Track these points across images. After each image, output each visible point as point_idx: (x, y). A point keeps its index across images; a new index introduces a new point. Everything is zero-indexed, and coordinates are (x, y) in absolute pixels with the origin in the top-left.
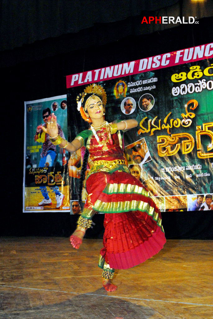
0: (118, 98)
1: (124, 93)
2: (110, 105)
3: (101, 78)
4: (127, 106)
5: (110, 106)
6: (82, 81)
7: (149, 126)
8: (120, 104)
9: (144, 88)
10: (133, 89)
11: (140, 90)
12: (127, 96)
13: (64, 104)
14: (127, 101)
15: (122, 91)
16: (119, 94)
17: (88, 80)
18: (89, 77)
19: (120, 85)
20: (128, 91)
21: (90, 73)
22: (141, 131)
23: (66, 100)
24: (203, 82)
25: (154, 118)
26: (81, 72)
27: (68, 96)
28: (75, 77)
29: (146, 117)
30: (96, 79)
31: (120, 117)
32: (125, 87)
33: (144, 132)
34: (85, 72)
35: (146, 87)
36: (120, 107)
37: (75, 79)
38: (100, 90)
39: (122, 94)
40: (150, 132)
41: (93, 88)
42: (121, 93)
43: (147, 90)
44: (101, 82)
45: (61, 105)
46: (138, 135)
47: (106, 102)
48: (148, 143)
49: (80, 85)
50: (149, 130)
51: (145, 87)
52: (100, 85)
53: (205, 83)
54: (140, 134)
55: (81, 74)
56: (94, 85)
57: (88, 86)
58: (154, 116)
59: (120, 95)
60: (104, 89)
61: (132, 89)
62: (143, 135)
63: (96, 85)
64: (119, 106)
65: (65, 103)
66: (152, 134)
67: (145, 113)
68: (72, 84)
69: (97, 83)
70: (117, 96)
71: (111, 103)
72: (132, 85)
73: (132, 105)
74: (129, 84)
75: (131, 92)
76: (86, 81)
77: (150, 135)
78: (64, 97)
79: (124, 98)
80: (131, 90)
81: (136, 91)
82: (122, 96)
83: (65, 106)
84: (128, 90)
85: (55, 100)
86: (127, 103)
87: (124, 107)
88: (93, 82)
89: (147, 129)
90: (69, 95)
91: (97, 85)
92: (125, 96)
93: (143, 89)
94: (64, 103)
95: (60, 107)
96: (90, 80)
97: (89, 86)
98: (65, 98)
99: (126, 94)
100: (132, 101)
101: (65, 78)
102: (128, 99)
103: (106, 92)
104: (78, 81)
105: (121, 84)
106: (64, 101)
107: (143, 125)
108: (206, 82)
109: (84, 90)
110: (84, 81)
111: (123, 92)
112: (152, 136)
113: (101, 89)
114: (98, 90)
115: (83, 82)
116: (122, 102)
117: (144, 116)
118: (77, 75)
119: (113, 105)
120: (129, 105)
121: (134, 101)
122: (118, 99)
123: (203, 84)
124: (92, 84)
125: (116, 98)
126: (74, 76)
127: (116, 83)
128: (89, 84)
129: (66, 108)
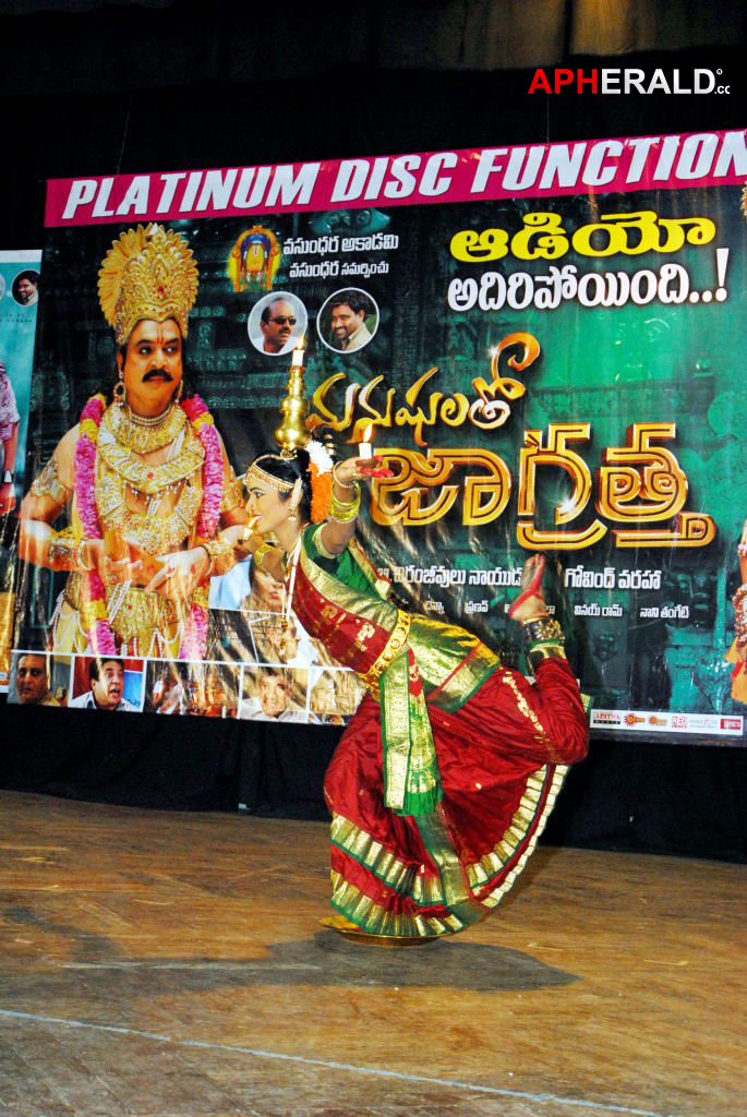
0: (242, 288)
1: (266, 272)
2: (207, 312)
3: (186, 207)
4: (272, 323)
5: (208, 315)
6: (108, 209)
7: (349, 409)
8: (248, 312)
9: (345, 265)
10: (304, 264)
11: (330, 272)
12: (277, 287)
13: (26, 286)
14: (272, 307)
15: (260, 266)
16: (249, 274)
17: (133, 207)
18: (136, 197)
19: (255, 242)
20: (284, 271)
21: (141, 183)
22: (315, 423)
23: (39, 272)
24: (565, 275)
25: (369, 381)
26: (109, 174)
27: (49, 256)
28: (84, 188)
29: (341, 375)
30: (164, 207)
31: (243, 360)
32: (272, 252)
34: (125, 176)
35: (353, 264)
36: (245, 326)
37: (81, 196)
38: (175, 252)
39: (258, 279)
40: (347, 430)
41: (149, 239)
42: (254, 273)
43: (354, 275)
44: (183, 222)
45: (17, 286)
47: (193, 300)
49: (101, 223)
50: (346, 422)
51: (349, 264)
52: (176, 231)
53: (573, 279)
55: (108, 183)
56: (155, 230)
57: (131, 230)
58: (370, 373)
59: (249, 279)
60: (191, 251)
61: (300, 264)
63: (163, 232)
64: (243, 321)
65: (32, 282)
66: (355, 437)
67: (338, 358)
68: (68, 214)
69: (166, 222)
70: (240, 284)
71: (212, 305)
72: (300, 250)
73: (292, 322)
74: (289, 245)
75: (293, 274)
76: (123, 210)
77: (347, 441)
78: (33, 257)
79: (262, 294)
80: (295, 265)
81: (312, 274)
82: (256, 283)
83: (29, 294)
84: (282, 265)
86: (274, 315)
87: (262, 326)
88: (151, 217)
89: (341, 416)
90: (53, 253)
91: (166, 231)
92: (270, 288)
93: (341, 269)
94: (26, 282)
96: (141, 209)
97: (135, 230)
98: (33, 264)
99: (273, 279)
100: (293, 306)
101: (44, 187)
102: (279, 299)
104: (91, 205)
105: (260, 239)
106: (28, 275)
107: (327, 400)
108: (578, 277)
109: (114, 242)
110: (115, 210)
111: (263, 269)
113: (181, 246)
114: (167, 250)
115: (110, 213)
116: (254, 304)
117: (334, 371)
118: (91, 184)
119: (220, 312)
120: (280, 320)
121: (301, 310)
122: (239, 293)
123: (566, 282)
124: (145, 225)
125: (235, 290)
126: (77, 185)
127: (239, 235)
128: (134, 222)
129: (34, 299)
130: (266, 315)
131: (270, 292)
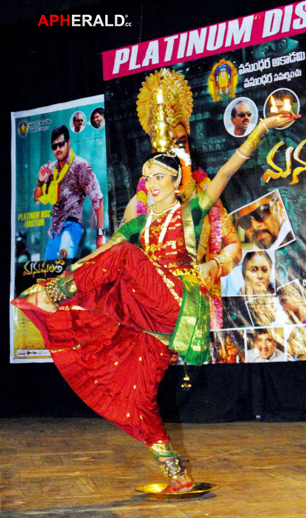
0: (218, 99)
1: (230, 87)
2: (200, 116)
3: (180, 55)
4: (238, 118)
5: (201, 118)
6: (137, 64)
7: (289, 163)
8: (223, 112)
9: (276, 75)
10: (252, 79)
11: (267, 81)
12: (238, 95)
13: (97, 117)
14: (237, 108)
15: (226, 84)
16: (221, 90)
17: (151, 60)
18: (152, 54)
19: (222, 70)
20: (241, 84)
21: (154, 45)
22: (269, 175)
23: (104, 108)
25: (298, 143)
26: (134, 43)
27: (107, 97)
28: (123, 54)
29: (281, 143)
30: (168, 58)
31: (224, 143)
32: (232, 74)
33: (276, 176)
34: (144, 43)
35: (280, 74)
36: (222, 121)
37: (122, 59)
38: (177, 83)
39: (227, 92)
40: (290, 177)
41: (162, 78)
42: (224, 88)
43: (281, 81)
44: (180, 64)
45: (93, 118)
46: (262, 184)
47: (191, 111)
48: (286, 200)
49: (134, 73)
50: (288, 172)
51: (278, 74)
52: (176, 71)
54: (267, 181)
55: (135, 48)
56: (165, 72)
57: (151, 74)
58: (299, 139)
59: (221, 93)
60: (187, 81)
61: (249, 79)
62: (274, 183)
63: (169, 73)
64: (220, 118)
65: (101, 114)
66: (295, 180)
67: (279, 133)
68: (116, 71)
69: (170, 66)
70: (216, 96)
71: (202, 112)
72: (249, 71)
73: (249, 115)
74: (242, 68)
75: (246, 86)
76: (145, 63)
77: (290, 184)
78: (99, 100)
79: (230, 100)
80: (247, 80)
81: (257, 83)
82: (226, 95)
83: (100, 121)
84: (239, 81)
85: (77, 109)
86: (238, 112)
87: (232, 120)
88: (162, 65)
89: (284, 168)
90: (110, 95)
91: (171, 72)
92: (234, 96)
93: (273, 78)
94: (98, 114)
95: (89, 123)
96: (156, 61)
97: (154, 74)
98: (100, 103)
99: (235, 90)
100: (248, 105)
101: (101, 57)
102: (240, 102)
103: (190, 88)
104: (128, 63)
105: (224, 68)
106: (98, 110)
107: (276, 159)
109: (143, 83)
110: (141, 63)
111: (228, 86)
112: (296, 184)
113: (180, 80)
114: (173, 83)
115: (139, 66)
116: (226, 108)
117: (278, 141)
118: (126, 51)
119: (207, 115)
120: (242, 115)
121: (253, 106)
122: (217, 102)
124: (159, 70)
125: (214, 101)
126: (119, 53)
127: (212, 67)
128: (153, 69)
129: (103, 124)
130: (234, 113)
131: (234, 99)
